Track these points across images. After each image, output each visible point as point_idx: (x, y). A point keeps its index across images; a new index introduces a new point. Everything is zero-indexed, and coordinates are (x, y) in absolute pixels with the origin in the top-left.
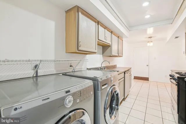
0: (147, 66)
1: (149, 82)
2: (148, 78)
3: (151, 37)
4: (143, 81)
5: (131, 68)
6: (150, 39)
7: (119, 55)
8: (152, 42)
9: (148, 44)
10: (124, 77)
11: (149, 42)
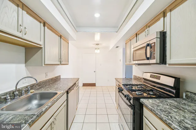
0: (95, 72)
1: (96, 87)
2: (95, 84)
3: (98, 44)
4: (91, 87)
5: (79, 79)
6: (97, 46)
7: (62, 63)
8: (99, 49)
9: (96, 51)
10: (67, 100)
11: (96, 49)
